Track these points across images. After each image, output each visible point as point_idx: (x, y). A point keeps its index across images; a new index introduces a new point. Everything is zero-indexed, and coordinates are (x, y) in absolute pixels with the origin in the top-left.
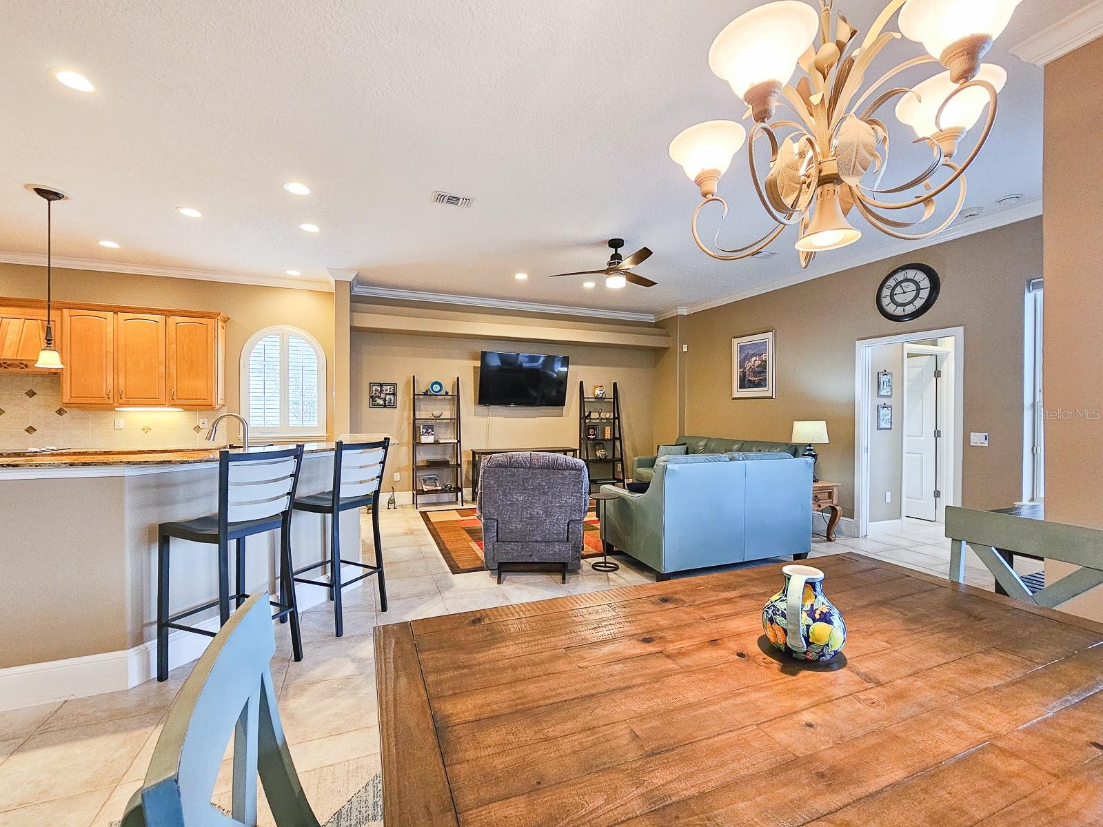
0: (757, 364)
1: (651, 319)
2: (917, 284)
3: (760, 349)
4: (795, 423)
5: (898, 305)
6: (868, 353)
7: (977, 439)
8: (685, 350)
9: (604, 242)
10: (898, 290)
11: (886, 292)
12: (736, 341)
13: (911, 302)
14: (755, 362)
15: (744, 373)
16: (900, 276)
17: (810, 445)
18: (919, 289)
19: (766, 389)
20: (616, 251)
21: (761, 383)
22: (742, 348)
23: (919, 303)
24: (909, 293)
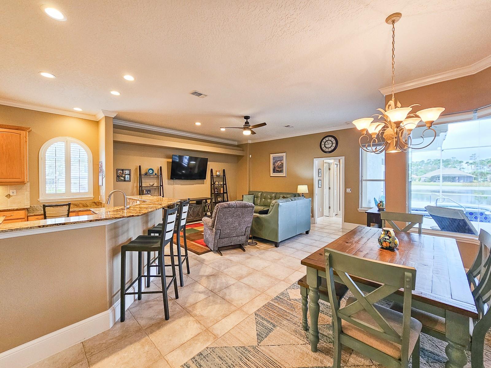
0: (280, 164)
1: (236, 143)
2: (332, 142)
3: (281, 159)
4: (298, 186)
5: (326, 148)
6: (317, 162)
7: (348, 190)
8: (250, 157)
9: (242, 117)
10: (326, 143)
11: (323, 143)
12: (271, 155)
13: (330, 147)
14: (279, 163)
15: (275, 167)
16: (327, 139)
17: (303, 194)
18: (332, 143)
19: (283, 173)
20: (247, 120)
21: (281, 171)
22: (274, 158)
23: (332, 148)
24: (329, 144)
